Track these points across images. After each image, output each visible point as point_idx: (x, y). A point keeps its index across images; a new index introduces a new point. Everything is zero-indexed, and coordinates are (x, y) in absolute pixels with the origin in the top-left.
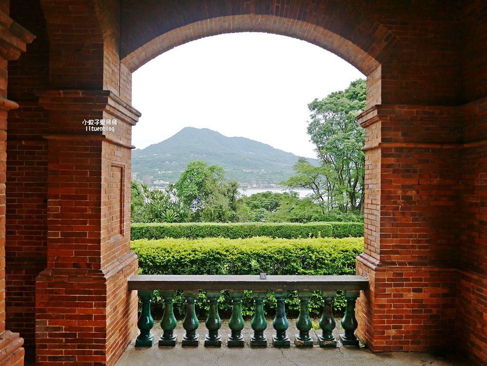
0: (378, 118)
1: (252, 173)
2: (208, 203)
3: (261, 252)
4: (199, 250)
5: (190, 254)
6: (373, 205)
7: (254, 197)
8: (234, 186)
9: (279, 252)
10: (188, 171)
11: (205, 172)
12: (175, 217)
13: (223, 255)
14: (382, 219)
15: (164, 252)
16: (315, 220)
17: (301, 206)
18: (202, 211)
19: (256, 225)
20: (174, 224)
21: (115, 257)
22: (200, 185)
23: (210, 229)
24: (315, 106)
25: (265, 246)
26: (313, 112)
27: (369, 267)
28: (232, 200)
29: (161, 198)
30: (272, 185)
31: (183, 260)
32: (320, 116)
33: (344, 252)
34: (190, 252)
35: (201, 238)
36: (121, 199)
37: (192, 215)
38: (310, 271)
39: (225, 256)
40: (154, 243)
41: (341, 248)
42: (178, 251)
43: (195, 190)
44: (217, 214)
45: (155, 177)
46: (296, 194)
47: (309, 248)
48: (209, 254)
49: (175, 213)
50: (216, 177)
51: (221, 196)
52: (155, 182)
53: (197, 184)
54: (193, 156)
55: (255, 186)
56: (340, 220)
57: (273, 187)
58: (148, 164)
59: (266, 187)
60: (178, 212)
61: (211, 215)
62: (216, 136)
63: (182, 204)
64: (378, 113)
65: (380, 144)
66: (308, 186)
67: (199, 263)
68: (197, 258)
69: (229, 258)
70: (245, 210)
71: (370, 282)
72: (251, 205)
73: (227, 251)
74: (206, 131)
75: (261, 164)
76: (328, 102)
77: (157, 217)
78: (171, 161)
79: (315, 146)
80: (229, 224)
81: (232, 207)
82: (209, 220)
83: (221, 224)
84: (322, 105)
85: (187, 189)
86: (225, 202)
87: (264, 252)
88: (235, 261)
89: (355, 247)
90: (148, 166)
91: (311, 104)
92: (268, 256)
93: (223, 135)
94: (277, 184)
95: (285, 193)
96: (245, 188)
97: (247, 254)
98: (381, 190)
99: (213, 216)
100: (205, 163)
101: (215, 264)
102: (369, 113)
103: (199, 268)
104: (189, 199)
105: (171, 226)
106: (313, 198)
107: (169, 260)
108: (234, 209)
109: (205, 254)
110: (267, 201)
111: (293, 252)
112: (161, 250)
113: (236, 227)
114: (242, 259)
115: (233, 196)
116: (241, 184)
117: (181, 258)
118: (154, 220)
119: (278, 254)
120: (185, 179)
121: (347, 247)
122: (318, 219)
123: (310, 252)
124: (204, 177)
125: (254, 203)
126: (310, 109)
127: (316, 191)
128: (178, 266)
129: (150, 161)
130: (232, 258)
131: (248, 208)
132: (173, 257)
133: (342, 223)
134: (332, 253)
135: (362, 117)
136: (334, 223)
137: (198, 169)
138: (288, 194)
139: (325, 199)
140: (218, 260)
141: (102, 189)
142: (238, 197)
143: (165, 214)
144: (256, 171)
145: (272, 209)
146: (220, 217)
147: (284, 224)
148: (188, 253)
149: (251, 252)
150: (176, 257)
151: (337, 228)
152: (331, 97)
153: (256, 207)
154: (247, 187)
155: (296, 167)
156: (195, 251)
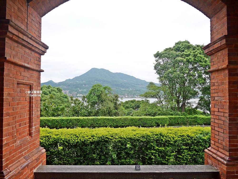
0: (226, 46)
1: (125, 90)
2: (103, 106)
3: (133, 137)
4: (95, 135)
5: (90, 138)
6: (219, 113)
7: (127, 102)
8: (117, 97)
9: (143, 137)
10: (93, 90)
11: (101, 90)
12: (86, 113)
13: (110, 139)
14: (230, 124)
15: (75, 137)
16: (159, 115)
17: (151, 107)
18: (100, 110)
19: (128, 118)
20: (85, 118)
21: (22, 155)
22: (99, 97)
23: (104, 120)
24: (158, 55)
25: (134, 133)
26: (157, 59)
27: (219, 161)
28: (115, 104)
29: (79, 104)
30: (135, 96)
31: (86, 142)
32: (160, 60)
33: (182, 136)
34: (90, 137)
35: (97, 128)
36: (30, 109)
37: (95, 112)
38: (162, 148)
39: (111, 139)
40: (70, 131)
41: (180, 134)
42: (83, 136)
43: (96, 99)
44: (108, 112)
45: (78, 93)
46: (148, 101)
47: (160, 134)
48: (102, 138)
49: (86, 111)
50: (107, 92)
51: (109, 102)
52: (78, 95)
53: (97, 96)
54: (96, 82)
55: (127, 97)
56: (172, 115)
57: (135, 97)
58: (74, 86)
59: (132, 97)
60: (87, 111)
61: (105, 112)
62: (107, 72)
63: (89, 107)
64: (226, 42)
65: (227, 66)
66: (155, 97)
67: (95, 144)
68: (94, 141)
69: (113, 141)
70: (122, 109)
71: (221, 173)
72: (125, 106)
73: (112, 136)
74: (102, 70)
75: (130, 86)
76: (164, 53)
77: (77, 114)
78: (85, 85)
79: (158, 76)
80: (114, 117)
81: (115, 108)
82: (103, 115)
83: (109, 117)
84: (162, 55)
85: (92, 99)
86: (112, 105)
87: (134, 137)
88: (117, 142)
89: (188, 133)
90: (74, 87)
91: (155, 54)
92: (137, 139)
93: (111, 72)
94: (138, 96)
95: (142, 101)
96: (122, 98)
97: (124, 138)
98: (229, 102)
99: (106, 113)
100: (101, 85)
101: (105, 144)
102: (216, 43)
103: (96, 147)
104: (94, 104)
105: (83, 119)
106: (158, 103)
107: (78, 142)
108: (116, 109)
109: (99, 138)
110: (133, 105)
111: (151, 136)
112: (73, 136)
113: (118, 119)
114: (121, 141)
115: (116, 102)
116: (120, 96)
117: (85, 141)
118: (75, 115)
119: (142, 138)
120: (91, 93)
121: (183, 134)
122: (160, 114)
123: (161, 137)
124: (101, 92)
125: (126, 105)
126: (155, 57)
127: (159, 99)
128: (83, 146)
129: (75, 85)
130: (115, 141)
131: (124, 108)
132: (80, 140)
133: (173, 116)
134: (175, 137)
135: (209, 47)
136: (169, 116)
137: (98, 88)
138: (144, 101)
139: (164, 103)
140: (107, 141)
141: (4, 103)
142: (118, 103)
143: (81, 112)
144: (127, 89)
145: (136, 108)
146: (109, 113)
147: (143, 117)
148: (89, 138)
149: (126, 137)
150: (82, 140)
151: (171, 119)
152: (165, 50)
153: (127, 108)
154: (123, 97)
155: (148, 87)
156: (93, 136)
